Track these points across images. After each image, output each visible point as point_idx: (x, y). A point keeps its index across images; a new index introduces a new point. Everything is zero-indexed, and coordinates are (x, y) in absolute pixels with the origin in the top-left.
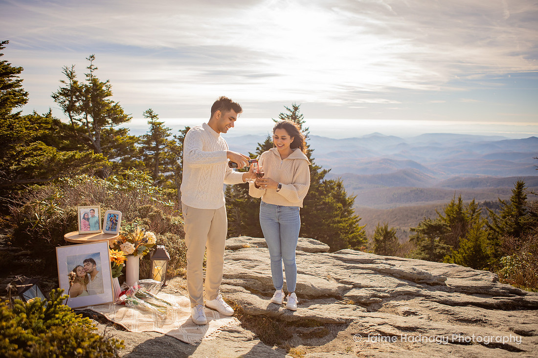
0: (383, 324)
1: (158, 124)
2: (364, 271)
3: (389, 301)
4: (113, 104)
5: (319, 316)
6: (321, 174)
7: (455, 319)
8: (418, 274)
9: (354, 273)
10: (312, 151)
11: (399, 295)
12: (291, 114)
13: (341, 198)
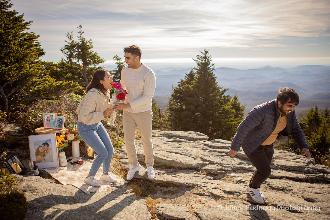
0: (215, 188)
1: (121, 64)
2: (220, 154)
3: (231, 173)
4: (93, 53)
5: (175, 181)
6: (222, 92)
7: (269, 187)
9: (213, 155)
10: (216, 78)
11: (238, 170)
12: (204, 55)
13: (236, 106)
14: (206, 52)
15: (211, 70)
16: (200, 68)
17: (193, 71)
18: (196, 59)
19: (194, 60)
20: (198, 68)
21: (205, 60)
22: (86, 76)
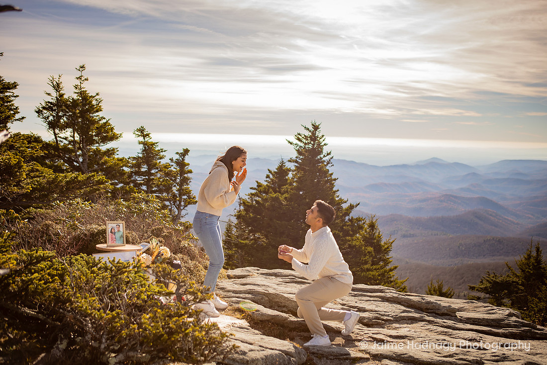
0: (377, 334)
1: (151, 145)
3: (392, 324)
4: (104, 121)
6: (347, 210)
8: (426, 303)
9: (360, 300)
10: (335, 180)
11: (402, 320)
12: (310, 134)
13: (374, 243)
14: (316, 128)
15: (325, 163)
16: (301, 159)
17: (285, 166)
18: (296, 141)
19: (289, 142)
20: (298, 160)
21: (312, 142)
22: (86, 166)
